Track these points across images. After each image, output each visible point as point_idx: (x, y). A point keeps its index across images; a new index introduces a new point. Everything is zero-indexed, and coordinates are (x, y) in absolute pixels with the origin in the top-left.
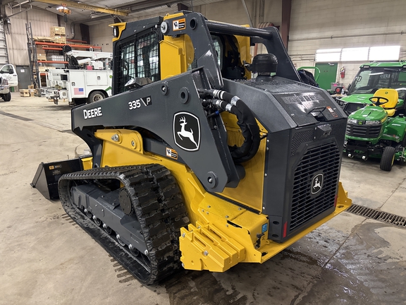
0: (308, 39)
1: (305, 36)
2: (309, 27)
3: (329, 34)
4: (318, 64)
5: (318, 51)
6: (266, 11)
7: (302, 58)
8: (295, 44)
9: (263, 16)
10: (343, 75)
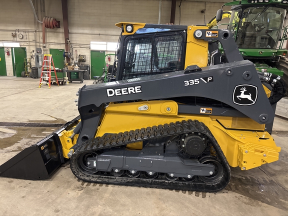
0: (83, 34)
1: (81, 31)
2: (83, 26)
3: (97, 32)
4: (92, 51)
5: (91, 42)
6: (46, 9)
7: (81, 46)
8: (74, 36)
9: (44, 11)
10: (109, 59)
